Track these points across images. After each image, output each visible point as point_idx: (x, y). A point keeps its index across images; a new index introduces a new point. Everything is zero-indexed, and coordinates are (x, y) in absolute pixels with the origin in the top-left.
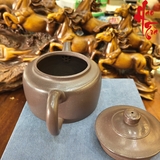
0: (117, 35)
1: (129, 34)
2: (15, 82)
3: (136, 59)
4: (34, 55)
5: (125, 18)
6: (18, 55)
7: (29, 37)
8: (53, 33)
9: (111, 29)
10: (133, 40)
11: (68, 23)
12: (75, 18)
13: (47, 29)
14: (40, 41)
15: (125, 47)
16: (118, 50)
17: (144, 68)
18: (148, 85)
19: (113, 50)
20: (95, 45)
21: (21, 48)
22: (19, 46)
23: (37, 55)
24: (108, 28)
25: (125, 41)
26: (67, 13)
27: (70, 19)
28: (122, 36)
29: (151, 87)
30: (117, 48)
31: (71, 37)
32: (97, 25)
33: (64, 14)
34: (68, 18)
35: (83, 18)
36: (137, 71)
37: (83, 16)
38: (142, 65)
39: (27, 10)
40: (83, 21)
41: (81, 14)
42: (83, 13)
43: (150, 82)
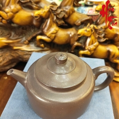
4: (23, 44)
16: (97, 43)
20: (76, 38)
21: (11, 37)
22: (10, 36)
23: (25, 44)
24: (89, 24)
25: (103, 35)
26: (52, 10)
27: (54, 15)
28: (101, 31)
30: (96, 42)
31: (55, 31)
32: (78, 18)
33: (49, 11)
34: (53, 14)
35: (66, 13)
36: (111, 61)
37: (67, 10)
38: (116, 56)
39: (15, 7)
40: (66, 16)
41: (65, 9)
42: (66, 9)
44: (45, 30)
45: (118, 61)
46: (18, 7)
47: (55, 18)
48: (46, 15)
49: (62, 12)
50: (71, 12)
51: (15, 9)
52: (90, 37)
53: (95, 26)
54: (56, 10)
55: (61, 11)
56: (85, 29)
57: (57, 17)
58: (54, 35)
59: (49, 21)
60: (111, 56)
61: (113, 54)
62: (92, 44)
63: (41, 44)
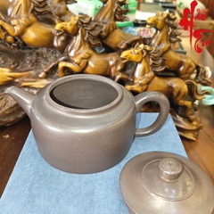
1: (165, 52)
2: (10, 114)
3: (174, 86)
4: (37, 78)
5: (161, 30)
6: (14, 78)
7: (31, 54)
8: (63, 50)
9: (142, 46)
10: (171, 60)
12: (92, 30)
13: (56, 43)
14: (46, 59)
15: (160, 69)
19: (144, 73)
21: (19, 68)
23: (41, 78)
26: (82, 23)
27: (86, 30)
29: (194, 123)
30: (149, 71)
31: (88, 55)
32: (122, 39)
34: (83, 29)
37: (105, 26)
39: (27, 17)
40: (104, 34)
41: (101, 24)
42: (104, 23)
43: (193, 117)
45: (188, 103)
47: (87, 35)
48: (73, 30)
49: (97, 28)
50: (111, 29)
51: (27, 20)
53: (147, 46)
54: (88, 23)
55: (96, 25)
56: (132, 50)
57: (89, 34)
58: (85, 61)
59: (77, 39)
60: (175, 94)
61: (177, 90)
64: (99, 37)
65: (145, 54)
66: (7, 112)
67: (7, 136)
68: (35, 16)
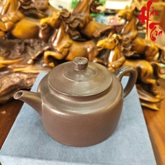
0: (120, 41)
1: (133, 39)
2: (5, 95)
3: (142, 67)
4: (26, 64)
6: (7, 65)
7: (20, 44)
8: (47, 40)
10: (138, 45)
11: (64, 29)
12: (72, 23)
13: (41, 35)
14: (33, 48)
15: (130, 54)
16: (122, 59)
17: (150, 77)
18: (154, 95)
19: (116, 58)
20: (96, 53)
21: (11, 56)
22: (9, 55)
23: (29, 64)
24: (111, 34)
25: (130, 47)
26: (63, 17)
27: (66, 23)
28: (126, 43)
29: (158, 96)
30: (121, 56)
31: (68, 45)
32: (97, 29)
33: (59, 19)
34: (64, 23)
35: (82, 21)
36: (143, 80)
37: (82, 18)
38: (148, 74)
39: (16, 15)
40: (81, 25)
41: (79, 17)
42: (81, 16)
43: (157, 92)
44: (55, 44)
45: (153, 81)
46: (20, 14)
47: (67, 28)
48: (55, 24)
49: (76, 21)
50: (88, 20)
51: (16, 17)
52: (113, 49)
53: (119, 36)
54: (69, 18)
55: (75, 19)
56: (106, 39)
57: (69, 26)
58: (67, 50)
59: (59, 31)
60: (142, 75)
61: (144, 72)
62: (117, 59)
63: (50, 62)
64: (78, 28)
65: (117, 42)
66: (3, 93)
67: (4, 112)
68: (22, 13)
